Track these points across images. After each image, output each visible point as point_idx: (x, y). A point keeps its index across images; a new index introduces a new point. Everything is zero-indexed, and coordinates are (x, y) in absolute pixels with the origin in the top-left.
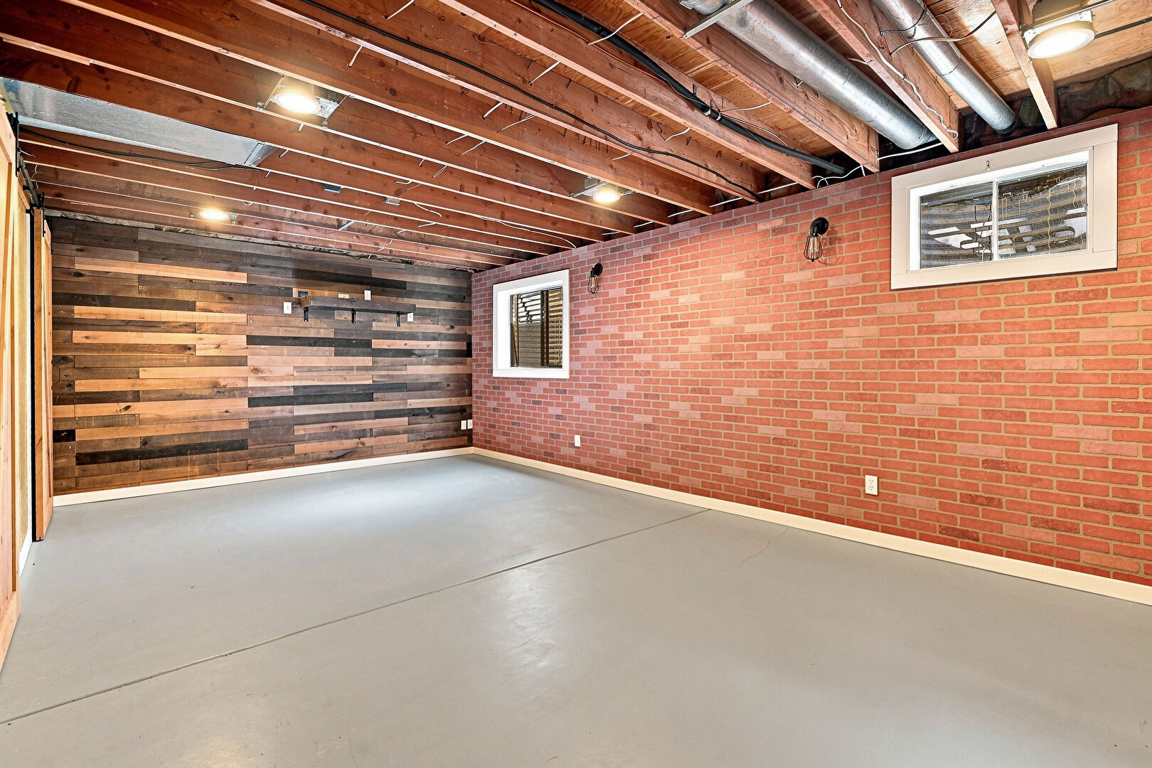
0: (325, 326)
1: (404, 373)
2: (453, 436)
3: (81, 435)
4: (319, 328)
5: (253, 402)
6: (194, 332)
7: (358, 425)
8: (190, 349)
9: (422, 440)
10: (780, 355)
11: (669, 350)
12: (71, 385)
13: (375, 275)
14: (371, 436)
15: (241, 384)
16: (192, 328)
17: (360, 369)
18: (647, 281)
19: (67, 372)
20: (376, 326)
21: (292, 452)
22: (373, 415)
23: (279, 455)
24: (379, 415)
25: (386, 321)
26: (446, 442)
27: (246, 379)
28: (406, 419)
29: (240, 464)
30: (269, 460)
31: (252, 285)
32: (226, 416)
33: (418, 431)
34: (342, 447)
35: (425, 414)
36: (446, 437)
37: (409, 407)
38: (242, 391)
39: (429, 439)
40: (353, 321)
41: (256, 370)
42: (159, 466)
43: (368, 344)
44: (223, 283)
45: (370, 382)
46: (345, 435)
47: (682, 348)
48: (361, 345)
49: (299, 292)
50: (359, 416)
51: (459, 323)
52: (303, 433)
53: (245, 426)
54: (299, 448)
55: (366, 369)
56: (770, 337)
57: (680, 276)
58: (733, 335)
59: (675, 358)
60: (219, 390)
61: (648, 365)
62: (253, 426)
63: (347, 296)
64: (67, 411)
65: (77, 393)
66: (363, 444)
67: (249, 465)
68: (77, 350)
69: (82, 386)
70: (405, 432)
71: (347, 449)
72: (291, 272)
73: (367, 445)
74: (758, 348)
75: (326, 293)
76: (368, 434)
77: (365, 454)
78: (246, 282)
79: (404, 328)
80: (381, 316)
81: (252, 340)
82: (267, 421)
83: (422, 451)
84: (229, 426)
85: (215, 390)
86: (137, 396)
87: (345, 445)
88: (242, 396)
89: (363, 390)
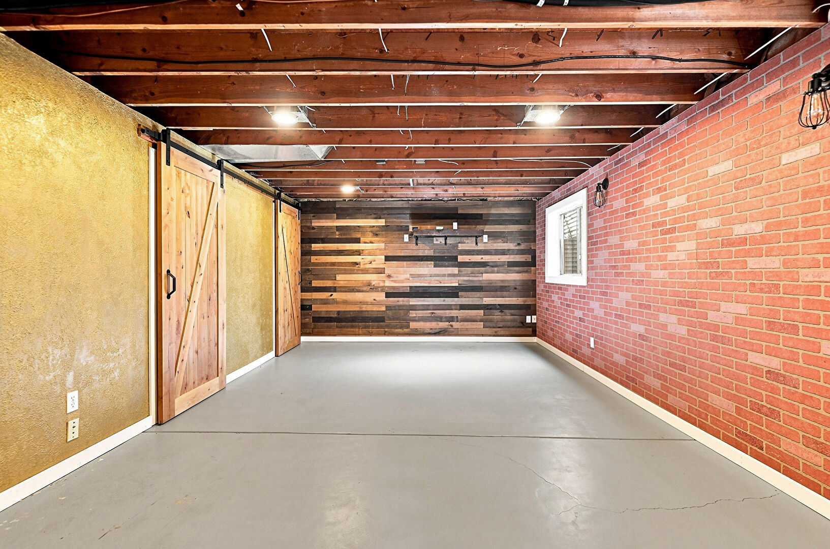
0: (428, 248)
1: (481, 279)
2: (519, 327)
3: (314, 308)
4: (424, 249)
5: (388, 295)
6: (360, 255)
7: (448, 313)
8: (358, 264)
9: (494, 328)
10: (775, 263)
11: (660, 258)
12: (310, 283)
13: (460, 212)
14: (457, 321)
15: (382, 284)
16: (358, 253)
17: (450, 275)
18: (641, 188)
19: (309, 277)
20: (461, 247)
21: (408, 327)
22: (458, 307)
23: (401, 327)
24: (463, 307)
25: (468, 243)
26: (513, 330)
27: (384, 281)
28: (482, 311)
29: (381, 331)
30: (396, 330)
31: (387, 226)
32: (375, 302)
33: (491, 321)
34: (438, 327)
35: (496, 309)
36: (513, 327)
37: (484, 303)
38: (382, 289)
39: (499, 327)
40: (446, 244)
41: (389, 276)
42: (344, 327)
43: (456, 258)
44: (374, 227)
45: (457, 285)
46: (440, 319)
47: (671, 256)
48: (451, 260)
49: (413, 228)
50: (449, 307)
51: (525, 241)
52: (414, 315)
53: (384, 309)
54: (413, 325)
55: (454, 275)
56: (763, 240)
57: (669, 178)
58: (720, 239)
59: (664, 268)
60: (371, 287)
61: (642, 274)
62: (388, 309)
63: (441, 228)
64: (308, 295)
65: (313, 287)
66: (452, 326)
67: (386, 332)
68: (313, 266)
69: (315, 283)
70: (481, 321)
71: (441, 329)
72: (408, 215)
73: (454, 327)
74: (748, 253)
75: (429, 227)
76: (456, 320)
77: (453, 333)
78: (384, 225)
79: (480, 247)
80: (464, 239)
81: (388, 258)
82: (395, 306)
83: (494, 336)
84: (375, 308)
85: (370, 287)
86: (335, 289)
87: (439, 326)
88: (382, 291)
89: (451, 290)
